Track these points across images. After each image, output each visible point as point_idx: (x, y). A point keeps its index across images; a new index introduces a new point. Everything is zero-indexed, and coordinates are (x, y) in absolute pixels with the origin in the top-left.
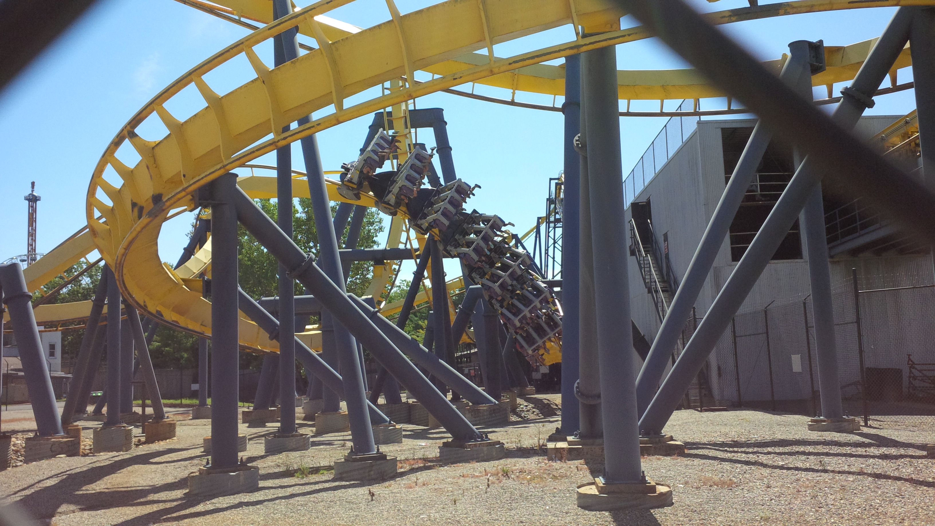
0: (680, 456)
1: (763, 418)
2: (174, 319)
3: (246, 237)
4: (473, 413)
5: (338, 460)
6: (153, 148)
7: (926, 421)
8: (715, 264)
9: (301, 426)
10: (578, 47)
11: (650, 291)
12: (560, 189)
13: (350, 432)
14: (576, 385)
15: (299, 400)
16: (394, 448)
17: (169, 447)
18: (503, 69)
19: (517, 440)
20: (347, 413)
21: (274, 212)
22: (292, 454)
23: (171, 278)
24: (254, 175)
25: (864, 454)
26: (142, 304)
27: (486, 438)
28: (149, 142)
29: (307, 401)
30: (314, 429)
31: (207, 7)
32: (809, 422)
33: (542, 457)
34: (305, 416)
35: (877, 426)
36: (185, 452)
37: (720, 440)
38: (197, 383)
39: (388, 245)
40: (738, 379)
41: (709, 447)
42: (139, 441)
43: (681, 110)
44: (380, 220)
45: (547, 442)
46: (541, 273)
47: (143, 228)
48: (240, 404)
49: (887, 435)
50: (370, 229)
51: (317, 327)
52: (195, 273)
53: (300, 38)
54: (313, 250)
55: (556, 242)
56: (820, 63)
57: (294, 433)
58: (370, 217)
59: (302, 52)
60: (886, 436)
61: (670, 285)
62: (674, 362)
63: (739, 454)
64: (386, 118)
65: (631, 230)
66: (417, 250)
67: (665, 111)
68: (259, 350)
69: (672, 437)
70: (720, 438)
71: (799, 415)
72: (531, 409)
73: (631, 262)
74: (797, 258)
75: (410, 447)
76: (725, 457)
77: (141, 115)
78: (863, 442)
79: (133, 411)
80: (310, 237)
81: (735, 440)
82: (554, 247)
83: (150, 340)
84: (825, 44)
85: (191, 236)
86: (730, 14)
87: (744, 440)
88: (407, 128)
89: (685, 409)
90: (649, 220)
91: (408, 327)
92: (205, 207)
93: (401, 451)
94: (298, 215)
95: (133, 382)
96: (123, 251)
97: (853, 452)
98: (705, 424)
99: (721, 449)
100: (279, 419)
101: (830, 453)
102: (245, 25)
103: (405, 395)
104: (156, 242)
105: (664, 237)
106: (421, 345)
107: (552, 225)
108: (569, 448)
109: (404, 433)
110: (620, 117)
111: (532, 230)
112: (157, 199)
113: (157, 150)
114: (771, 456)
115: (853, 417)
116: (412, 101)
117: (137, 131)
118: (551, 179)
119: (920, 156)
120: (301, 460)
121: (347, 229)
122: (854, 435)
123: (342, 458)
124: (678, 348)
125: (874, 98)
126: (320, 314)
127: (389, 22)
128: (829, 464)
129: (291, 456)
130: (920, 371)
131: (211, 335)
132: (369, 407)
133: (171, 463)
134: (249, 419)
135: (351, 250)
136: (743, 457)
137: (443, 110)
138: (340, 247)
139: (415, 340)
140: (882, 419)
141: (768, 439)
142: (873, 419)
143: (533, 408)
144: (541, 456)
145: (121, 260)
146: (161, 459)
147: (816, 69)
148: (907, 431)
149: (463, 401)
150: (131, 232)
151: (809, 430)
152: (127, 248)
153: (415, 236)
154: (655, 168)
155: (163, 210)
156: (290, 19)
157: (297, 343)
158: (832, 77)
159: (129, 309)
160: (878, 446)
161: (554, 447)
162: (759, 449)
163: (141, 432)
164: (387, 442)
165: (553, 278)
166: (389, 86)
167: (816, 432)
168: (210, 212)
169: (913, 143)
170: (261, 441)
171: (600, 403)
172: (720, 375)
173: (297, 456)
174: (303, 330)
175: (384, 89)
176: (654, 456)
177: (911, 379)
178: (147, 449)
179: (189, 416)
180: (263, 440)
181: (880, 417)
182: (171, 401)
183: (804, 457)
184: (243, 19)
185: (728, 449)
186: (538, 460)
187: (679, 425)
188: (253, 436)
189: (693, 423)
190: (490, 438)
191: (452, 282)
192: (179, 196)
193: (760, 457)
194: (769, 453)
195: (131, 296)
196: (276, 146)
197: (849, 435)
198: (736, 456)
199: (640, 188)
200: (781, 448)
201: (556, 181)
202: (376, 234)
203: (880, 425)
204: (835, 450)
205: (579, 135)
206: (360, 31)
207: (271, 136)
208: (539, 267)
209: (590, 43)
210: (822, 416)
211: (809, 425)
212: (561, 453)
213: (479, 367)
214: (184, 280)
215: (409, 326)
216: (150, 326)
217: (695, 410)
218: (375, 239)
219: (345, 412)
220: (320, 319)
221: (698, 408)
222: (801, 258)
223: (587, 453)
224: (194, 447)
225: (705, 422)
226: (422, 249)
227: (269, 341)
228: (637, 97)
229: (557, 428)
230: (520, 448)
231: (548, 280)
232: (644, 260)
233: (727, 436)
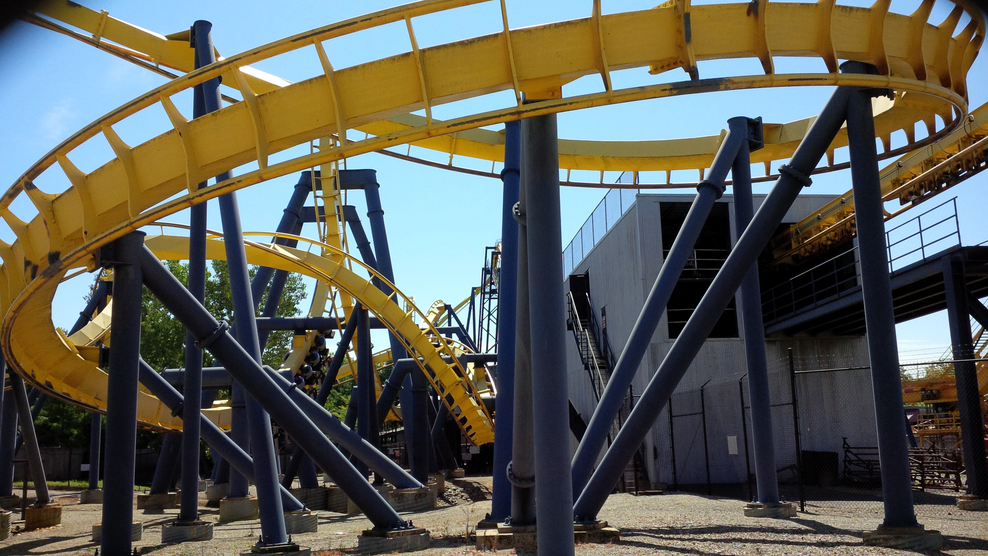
0: (614, 543)
1: (699, 503)
2: (65, 391)
3: (151, 302)
4: (396, 498)
5: (244, 551)
6: (53, 202)
7: (862, 506)
8: (652, 341)
9: (204, 512)
10: (519, 113)
11: (587, 368)
12: (497, 258)
13: (259, 520)
14: (508, 467)
15: (201, 483)
16: (308, 538)
17: (53, 536)
18: (441, 131)
19: (443, 528)
20: (256, 498)
21: (184, 276)
22: (193, 544)
23: (64, 345)
24: (164, 235)
25: (801, 541)
26: (30, 373)
27: (410, 526)
28: (48, 195)
29: (211, 485)
30: (218, 516)
31: (122, 52)
32: (746, 507)
33: (470, 547)
34: (209, 502)
35: (813, 512)
36: (71, 541)
37: (656, 526)
38: (88, 463)
39: (310, 313)
40: (674, 461)
41: (644, 533)
42: (18, 528)
43: (620, 183)
44: (303, 286)
45: (476, 529)
46: (474, 347)
47: (37, 289)
48: (135, 487)
49: (824, 521)
50: (292, 296)
51: (225, 403)
52: (91, 340)
53: (223, 89)
54: (227, 317)
55: (491, 314)
56: (759, 140)
57: (196, 521)
58: (291, 283)
59: (224, 104)
60: (822, 522)
61: (607, 362)
62: (610, 443)
63: (675, 541)
64: (313, 178)
65: (569, 303)
66: (342, 320)
67: (605, 182)
68: (160, 427)
69: (606, 523)
70: (655, 524)
71: (736, 499)
72: (459, 493)
73: (569, 336)
74: (733, 337)
75: (326, 537)
76: (660, 545)
77: (41, 165)
78: (799, 529)
79: (13, 494)
80: (223, 302)
81: (671, 526)
82: (489, 319)
83: (35, 414)
84: (764, 121)
85: (89, 300)
86: (671, 87)
87: (679, 526)
88: (336, 189)
89: (620, 493)
90: (587, 294)
91: (328, 403)
92: (107, 268)
93: (315, 540)
94: (211, 279)
95: (14, 462)
96: (12, 314)
97: (789, 539)
98: (640, 508)
99: (656, 535)
100: (180, 505)
101: (766, 540)
102: (163, 73)
103: (322, 478)
104: (49, 305)
105: (602, 311)
106: (343, 423)
107: (487, 296)
108: (500, 536)
109: (319, 521)
110: (560, 186)
111: (466, 301)
112: (54, 257)
113: (57, 204)
114: (707, 544)
115: (789, 502)
116: (343, 160)
117: (35, 182)
118: (487, 248)
119: (855, 236)
120: (202, 551)
121: (265, 296)
122: (790, 522)
123: (249, 549)
124: (614, 429)
125: (811, 177)
126: (230, 388)
127: (321, 77)
128: (766, 552)
129: (191, 547)
130: (855, 455)
131: (106, 410)
132: (282, 492)
133: (54, 553)
134: (143, 503)
135: (269, 318)
136: (679, 544)
137: (376, 172)
138: (257, 315)
139: (336, 417)
140: (818, 505)
141: (704, 525)
142: (810, 505)
143: (462, 492)
144: (469, 545)
145: (9, 324)
146: (42, 549)
147: (755, 146)
148: (843, 518)
149: (387, 485)
150: (23, 294)
151: (746, 515)
152: (16, 311)
153: (341, 304)
154: (594, 240)
155: (60, 270)
156: (213, 69)
157: (203, 421)
158: (770, 154)
159: (15, 379)
160: (815, 533)
161: (483, 535)
162: (695, 536)
163: (20, 518)
164: (299, 531)
165: (487, 352)
166: (318, 145)
167: (752, 518)
168: (113, 273)
169: (849, 223)
170: (157, 529)
171: (534, 487)
172: (656, 456)
173: (198, 546)
174: (210, 405)
175: (312, 146)
176: (588, 543)
177: (847, 463)
178: (26, 538)
179: (77, 500)
180: (160, 528)
181: (816, 502)
182: (58, 483)
183: (740, 545)
184: (161, 67)
185: (664, 536)
186: (466, 549)
187: (614, 510)
188: (148, 524)
189: (628, 507)
190: (414, 525)
191: (379, 354)
192: (79, 255)
193: (696, 544)
194: (705, 540)
195: (18, 365)
196: (191, 203)
197: (786, 521)
198: (672, 543)
199: (578, 260)
200: (717, 535)
201: (493, 250)
202: (298, 301)
203: (817, 511)
204: (772, 537)
205: (519, 203)
206: (289, 84)
207: (185, 192)
208: (473, 340)
209: (531, 110)
210: (758, 501)
211: (746, 511)
212: (491, 542)
213: (405, 447)
214: (79, 348)
215: (331, 401)
216: (37, 399)
217: (631, 494)
218: (296, 306)
219: (254, 497)
220: (230, 394)
221: (634, 491)
222: (737, 336)
223: (518, 542)
224: (81, 535)
225: (640, 507)
226: (348, 319)
227: (171, 417)
228: (577, 167)
229: (487, 514)
230: (447, 536)
231: (482, 354)
232: (581, 335)
233: (663, 521)
